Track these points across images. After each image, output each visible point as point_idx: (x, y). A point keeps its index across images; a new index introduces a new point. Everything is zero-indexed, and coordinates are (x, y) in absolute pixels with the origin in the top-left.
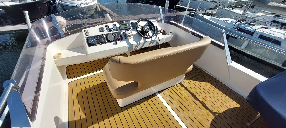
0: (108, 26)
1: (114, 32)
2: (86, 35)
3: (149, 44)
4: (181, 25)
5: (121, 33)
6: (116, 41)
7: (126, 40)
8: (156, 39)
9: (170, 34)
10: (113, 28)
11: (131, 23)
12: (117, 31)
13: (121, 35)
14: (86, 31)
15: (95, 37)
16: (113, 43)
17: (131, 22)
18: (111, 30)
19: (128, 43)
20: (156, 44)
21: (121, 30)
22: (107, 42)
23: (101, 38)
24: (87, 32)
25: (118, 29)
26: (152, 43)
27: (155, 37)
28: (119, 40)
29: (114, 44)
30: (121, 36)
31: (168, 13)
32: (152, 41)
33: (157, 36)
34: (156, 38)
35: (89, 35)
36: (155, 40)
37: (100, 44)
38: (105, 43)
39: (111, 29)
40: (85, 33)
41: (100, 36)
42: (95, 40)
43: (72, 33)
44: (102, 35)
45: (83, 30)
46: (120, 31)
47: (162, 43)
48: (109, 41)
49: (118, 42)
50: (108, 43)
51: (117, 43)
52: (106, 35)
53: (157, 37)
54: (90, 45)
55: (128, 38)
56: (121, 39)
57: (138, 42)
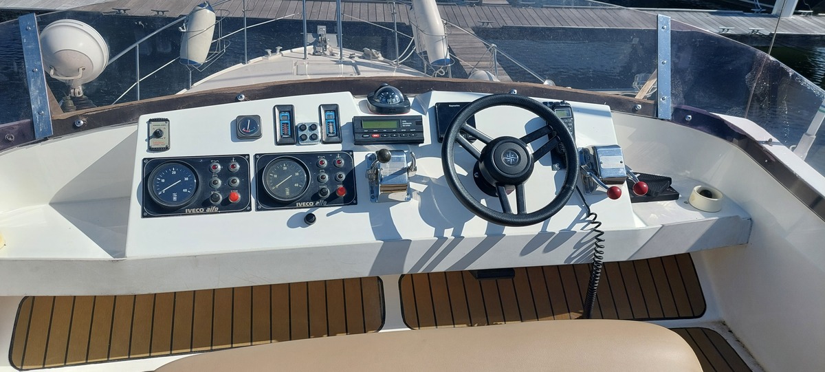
0: (289, 111)
1: (318, 147)
2: (151, 149)
3: (525, 252)
4: (792, 158)
5: (359, 158)
6: (311, 204)
7: (377, 205)
8: (578, 228)
9: (699, 200)
10: (313, 127)
11: (432, 104)
12: (337, 148)
13: (351, 175)
14: (155, 127)
15: (197, 166)
16: (289, 213)
17: (438, 97)
18: (300, 133)
19: (384, 227)
20: (570, 258)
21: (360, 143)
22: (257, 205)
23: (226, 174)
24: (158, 134)
25: (346, 133)
26: (546, 250)
27: (567, 215)
28: (332, 200)
29: (292, 223)
30: (350, 182)
31: (792, 17)
32: (544, 235)
33: (593, 208)
34: (578, 220)
35: (167, 148)
36: (566, 234)
37: (208, 210)
38: (243, 206)
39: (303, 127)
40: (149, 138)
41: (225, 160)
42: (184, 185)
43: (95, 123)
44: (242, 159)
45: (144, 118)
46: (351, 146)
47: (623, 257)
48: (268, 201)
49: (320, 213)
50: (258, 209)
51: (310, 219)
52: (264, 160)
53: (589, 214)
54: (153, 207)
55: (392, 196)
56: (347, 197)
57: (448, 233)
